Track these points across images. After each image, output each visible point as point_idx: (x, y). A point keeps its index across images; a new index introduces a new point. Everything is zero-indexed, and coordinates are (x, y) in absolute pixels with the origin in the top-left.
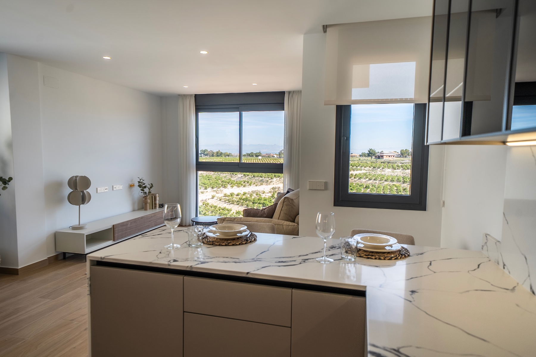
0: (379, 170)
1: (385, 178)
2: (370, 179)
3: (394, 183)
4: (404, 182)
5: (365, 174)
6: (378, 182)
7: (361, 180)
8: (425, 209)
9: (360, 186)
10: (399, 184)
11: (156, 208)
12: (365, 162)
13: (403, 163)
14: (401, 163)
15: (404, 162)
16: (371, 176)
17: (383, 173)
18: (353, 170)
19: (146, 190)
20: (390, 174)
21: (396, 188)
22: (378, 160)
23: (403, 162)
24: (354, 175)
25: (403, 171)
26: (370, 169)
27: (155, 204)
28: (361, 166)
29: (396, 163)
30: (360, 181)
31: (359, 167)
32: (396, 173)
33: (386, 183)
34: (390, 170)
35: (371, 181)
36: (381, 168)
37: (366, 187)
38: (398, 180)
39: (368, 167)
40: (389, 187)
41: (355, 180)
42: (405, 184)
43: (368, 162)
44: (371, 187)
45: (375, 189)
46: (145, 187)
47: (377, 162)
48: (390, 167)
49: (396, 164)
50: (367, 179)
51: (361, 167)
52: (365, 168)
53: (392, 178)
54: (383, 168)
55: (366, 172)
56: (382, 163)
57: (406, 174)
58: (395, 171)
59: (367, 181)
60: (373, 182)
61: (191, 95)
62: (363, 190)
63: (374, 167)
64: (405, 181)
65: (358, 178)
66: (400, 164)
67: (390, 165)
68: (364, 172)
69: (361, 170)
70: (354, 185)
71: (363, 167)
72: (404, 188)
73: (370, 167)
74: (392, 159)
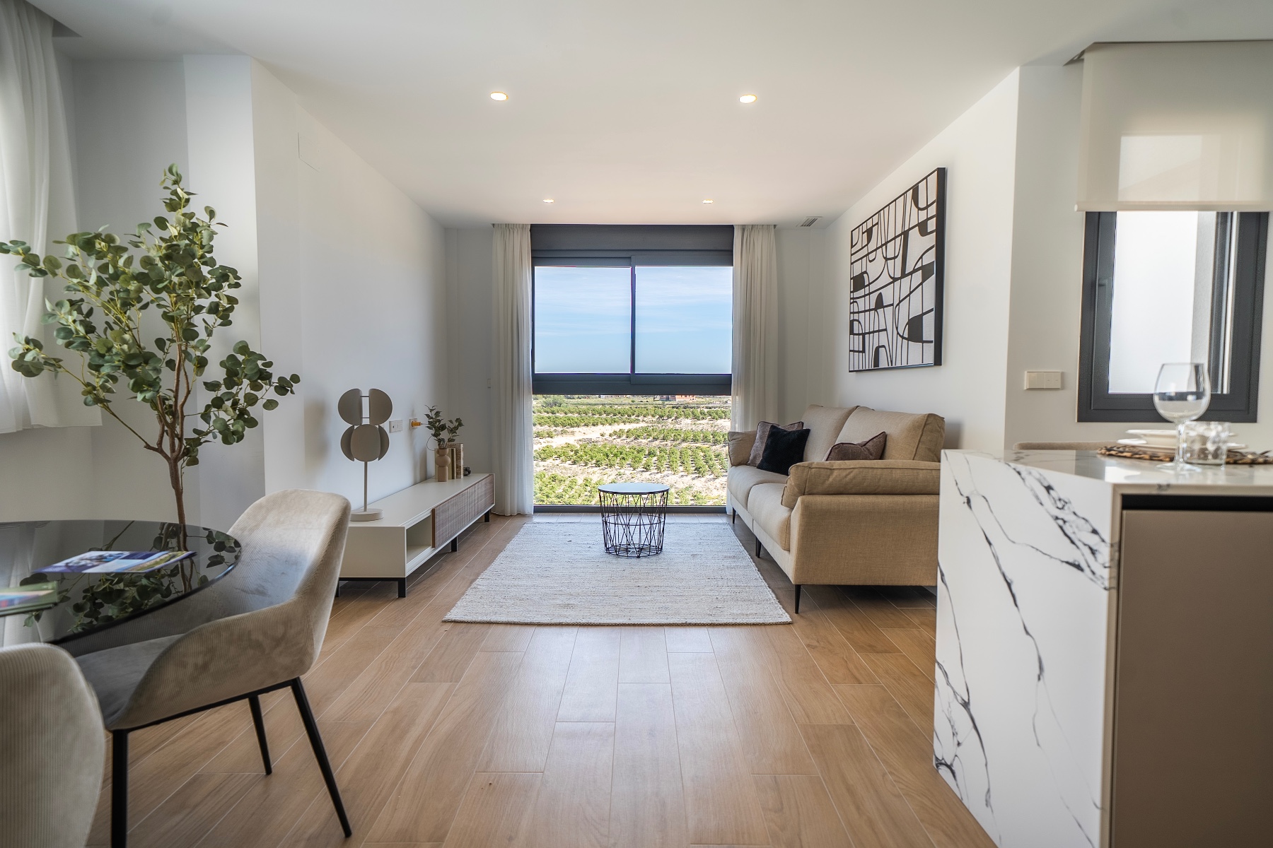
0: (670, 420)
1: (683, 436)
2: (655, 439)
3: (698, 445)
4: (716, 442)
5: (645, 429)
6: (669, 444)
7: (640, 440)
8: (1254, 420)
9: (638, 452)
10: (707, 446)
11: (459, 476)
12: (643, 406)
13: (710, 408)
14: (707, 408)
15: (713, 405)
16: (655, 434)
17: (678, 426)
18: (623, 422)
19: (445, 435)
20: (690, 428)
21: (702, 454)
22: (666, 403)
23: (710, 405)
24: (626, 431)
25: (711, 422)
26: (654, 419)
27: (458, 467)
28: (636, 414)
29: (698, 408)
30: (638, 443)
31: (633, 417)
32: (701, 426)
33: (684, 445)
34: (689, 421)
35: (657, 442)
36: (673, 418)
37: (650, 454)
38: (705, 440)
39: (650, 417)
40: (690, 453)
41: (628, 440)
42: (717, 446)
43: (650, 407)
44: (658, 453)
45: (666, 456)
46: (443, 427)
47: (664, 406)
48: (689, 415)
49: (699, 410)
50: (651, 438)
51: (638, 416)
52: (645, 419)
53: (695, 436)
54: (676, 418)
55: (646, 425)
56: (673, 408)
57: (717, 427)
58: (699, 422)
59: (650, 442)
60: (662, 443)
61: (523, 226)
62: (645, 459)
63: (661, 417)
64: (716, 440)
65: (632, 438)
66: (706, 410)
67: (689, 411)
68: (644, 425)
69: (637, 421)
70: (628, 450)
71: (642, 417)
72: (717, 453)
73: (653, 416)
74: (691, 401)
